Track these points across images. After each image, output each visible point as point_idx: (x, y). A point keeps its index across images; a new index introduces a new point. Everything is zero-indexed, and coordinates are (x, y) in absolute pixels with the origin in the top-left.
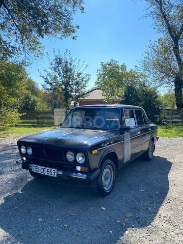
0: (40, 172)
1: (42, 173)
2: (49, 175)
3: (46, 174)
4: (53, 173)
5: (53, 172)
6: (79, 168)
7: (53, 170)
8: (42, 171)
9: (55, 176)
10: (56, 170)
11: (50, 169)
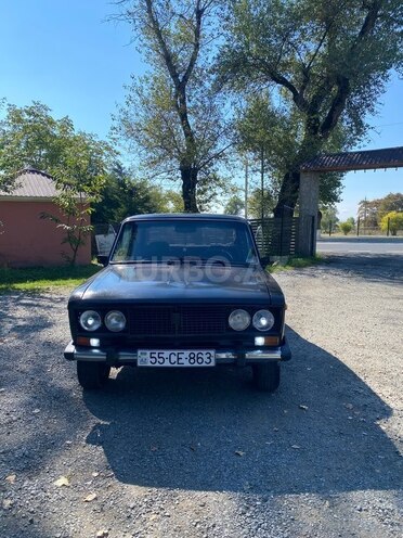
0: (167, 364)
1: (176, 365)
2: (196, 364)
3: (187, 364)
4: (207, 358)
5: (205, 357)
6: (260, 341)
7: (204, 352)
8: (174, 359)
9: (212, 364)
10: (212, 352)
11: (196, 352)
